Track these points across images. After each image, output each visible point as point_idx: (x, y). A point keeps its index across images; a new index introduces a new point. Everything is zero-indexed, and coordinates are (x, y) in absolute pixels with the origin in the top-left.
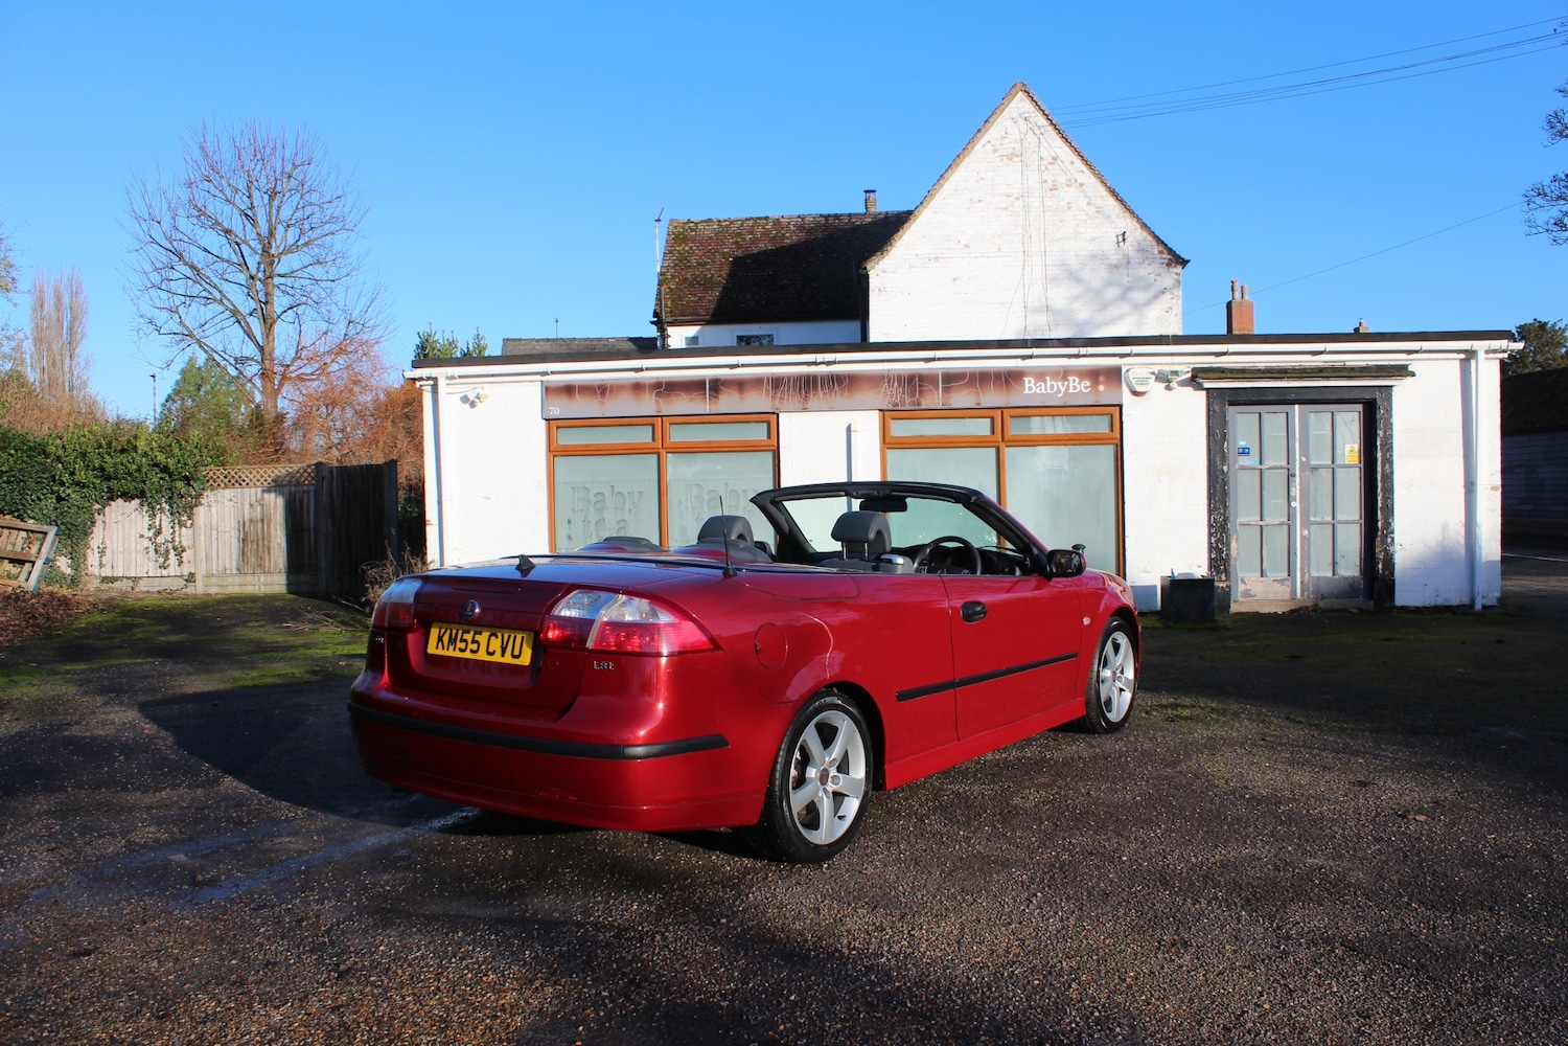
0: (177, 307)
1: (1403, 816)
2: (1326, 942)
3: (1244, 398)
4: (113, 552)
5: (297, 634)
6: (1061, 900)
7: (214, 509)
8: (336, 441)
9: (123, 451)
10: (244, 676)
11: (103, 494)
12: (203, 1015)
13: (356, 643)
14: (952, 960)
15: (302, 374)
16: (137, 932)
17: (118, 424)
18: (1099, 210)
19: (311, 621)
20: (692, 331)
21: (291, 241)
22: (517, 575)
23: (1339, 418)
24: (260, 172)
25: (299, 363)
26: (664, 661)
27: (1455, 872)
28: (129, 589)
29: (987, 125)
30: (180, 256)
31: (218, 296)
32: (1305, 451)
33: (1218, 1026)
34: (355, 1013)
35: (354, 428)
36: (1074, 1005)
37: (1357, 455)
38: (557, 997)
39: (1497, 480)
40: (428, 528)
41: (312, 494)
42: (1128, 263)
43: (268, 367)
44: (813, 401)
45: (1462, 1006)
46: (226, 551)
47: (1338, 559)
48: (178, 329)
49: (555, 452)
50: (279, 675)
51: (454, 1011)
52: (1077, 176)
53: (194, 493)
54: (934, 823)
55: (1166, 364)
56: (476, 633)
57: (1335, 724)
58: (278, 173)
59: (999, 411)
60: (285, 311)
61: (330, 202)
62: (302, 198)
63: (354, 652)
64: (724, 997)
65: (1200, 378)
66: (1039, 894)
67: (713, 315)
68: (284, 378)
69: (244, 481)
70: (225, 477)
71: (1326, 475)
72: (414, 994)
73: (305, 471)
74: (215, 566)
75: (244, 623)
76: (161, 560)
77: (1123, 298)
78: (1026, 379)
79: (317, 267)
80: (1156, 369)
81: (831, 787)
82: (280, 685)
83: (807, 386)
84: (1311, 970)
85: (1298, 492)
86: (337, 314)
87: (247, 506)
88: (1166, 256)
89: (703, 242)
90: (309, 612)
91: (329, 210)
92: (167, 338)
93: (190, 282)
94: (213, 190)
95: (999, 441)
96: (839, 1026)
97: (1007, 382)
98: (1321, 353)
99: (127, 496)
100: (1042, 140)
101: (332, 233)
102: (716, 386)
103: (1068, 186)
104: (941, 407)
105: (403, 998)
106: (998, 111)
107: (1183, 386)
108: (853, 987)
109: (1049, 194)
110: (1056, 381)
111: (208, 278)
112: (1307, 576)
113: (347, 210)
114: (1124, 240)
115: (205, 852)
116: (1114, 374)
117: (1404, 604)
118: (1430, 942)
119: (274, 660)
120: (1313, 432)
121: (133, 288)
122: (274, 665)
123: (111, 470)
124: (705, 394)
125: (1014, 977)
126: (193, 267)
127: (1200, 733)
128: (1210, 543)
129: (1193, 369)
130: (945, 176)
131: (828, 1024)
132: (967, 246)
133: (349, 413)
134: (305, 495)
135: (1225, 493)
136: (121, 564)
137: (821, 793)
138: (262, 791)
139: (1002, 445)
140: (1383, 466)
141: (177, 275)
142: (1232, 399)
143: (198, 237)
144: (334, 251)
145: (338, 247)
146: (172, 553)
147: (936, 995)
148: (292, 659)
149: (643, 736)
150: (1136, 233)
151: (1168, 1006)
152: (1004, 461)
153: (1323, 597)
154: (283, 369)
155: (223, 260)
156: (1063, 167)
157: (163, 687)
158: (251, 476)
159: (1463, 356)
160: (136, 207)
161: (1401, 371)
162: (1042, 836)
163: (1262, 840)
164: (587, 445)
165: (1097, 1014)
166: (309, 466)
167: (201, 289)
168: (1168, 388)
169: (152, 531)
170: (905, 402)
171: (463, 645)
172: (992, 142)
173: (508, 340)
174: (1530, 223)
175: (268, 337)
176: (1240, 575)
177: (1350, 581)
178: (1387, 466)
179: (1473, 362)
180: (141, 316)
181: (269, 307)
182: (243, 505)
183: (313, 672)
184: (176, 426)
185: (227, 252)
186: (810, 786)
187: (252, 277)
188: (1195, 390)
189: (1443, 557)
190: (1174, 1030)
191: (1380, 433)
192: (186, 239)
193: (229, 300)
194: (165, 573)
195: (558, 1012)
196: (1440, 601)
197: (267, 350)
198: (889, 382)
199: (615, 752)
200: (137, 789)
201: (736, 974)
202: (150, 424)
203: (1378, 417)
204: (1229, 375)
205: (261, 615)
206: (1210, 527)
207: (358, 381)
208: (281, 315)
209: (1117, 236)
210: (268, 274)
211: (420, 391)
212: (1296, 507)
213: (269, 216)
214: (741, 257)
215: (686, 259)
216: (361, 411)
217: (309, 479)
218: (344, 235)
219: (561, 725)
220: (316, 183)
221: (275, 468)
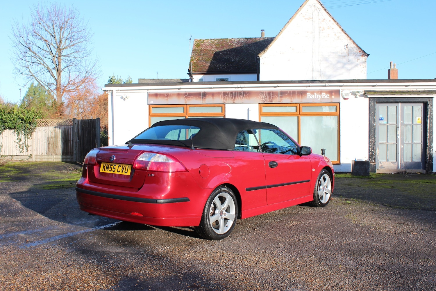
0: (28, 66)
1: (409, 233)
2: (372, 266)
3: (381, 101)
4: (5, 147)
5: (65, 174)
6: (292, 252)
7: (39, 133)
8: (81, 112)
9: (9, 113)
11: (2, 127)
12: (27, 275)
14: (254, 267)
15: (70, 89)
16: (8, 254)
17: (8, 105)
18: (338, 37)
19: (70, 170)
20: (200, 77)
21: (67, 44)
22: (128, 148)
23: (414, 108)
24: (57, 21)
25: (69, 85)
26: (170, 174)
27: (420, 248)
28: (10, 159)
29: (301, 8)
30: (29, 49)
31: (42, 62)
32: (402, 119)
33: (330, 286)
34: (71, 275)
35: (87, 108)
36: (287, 279)
37: (421, 120)
38: (132, 273)
40: (109, 140)
41: (72, 129)
42: (348, 55)
43: (59, 87)
44: (237, 100)
45: (408, 283)
46: (43, 147)
47: (413, 156)
48: (28, 73)
49: (151, 115)
51: (101, 275)
52: (331, 25)
53: (32, 128)
54: (258, 230)
55: (355, 89)
56: (114, 165)
57: (397, 206)
58: (63, 21)
59: (299, 104)
60: (65, 68)
61: (80, 31)
62: (71, 30)
64: (182, 274)
65: (367, 94)
66: (285, 250)
67: (207, 72)
68: (64, 90)
69: (49, 124)
70: (43, 123)
71: (410, 127)
72: (90, 271)
73: (70, 121)
74: (39, 152)
75: (48, 171)
76: (21, 150)
77: (343, 67)
78: (308, 94)
79: (76, 53)
80: (352, 91)
81: (223, 217)
82: (58, 189)
83: (235, 95)
84: (364, 273)
85: (400, 133)
86: (82, 69)
88: (362, 53)
89: (206, 47)
90: (70, 167)
91: (80, 34)
92: (25, 76)
93: (33, 58)
94: (41, 26)
95: (298, 114)
96: (215, 282)
97: (301, 94)
98: (409, 86)
99: (10, 128)
100: (320, 13)
101: (81, 42)
102: (205, 95)
103: (328, 29)
104: (279, 103)
105: (86, 272)
106: (305, 3)
107: (361, 97)
108: (222, 272)
109: (322, 31)
110: (318, 94)
111: (39, 56)
112: (402, 162)
113: (86, 34)
114: (347, 47)
115: (30, 234)
116: (338, 92)
118: (405, 267)
120: (405, 112)
121: (14, 59)
122: (57, 183)
123: (5, 119)
124: (201, 97)
125: (271, 272)
126: (34, 53)
127: (352, 208)
128: (369, 150)
129: (364, 91)
130: (286, 25)
131: (212, 281)
133: (85, 103)
134: (69, 129)
135: (374, 133)
136: (8, 151)
137: (220, 218)
138: (49, 218)
139: (299, 116)
140: (430, 124)
141: (28, 55)
142: (377, 101)
143: (36, 43)
144: (82, 48)
145: (83, 47)
146: (25, 148)
147: (246, 275)
149: (163, 197)
150: (351, 45)
151: (316, 280)
152: (300, 121)
153: (408, 169)
154: (64, 87)
155: (44, 50)
156: (327, 22)
157: (20, 189)
158: (52, 122)
160: (15, 32)
161: (435, 92)
162: (290, 235)
163: (361, 238)
164: (162, 114)
165: (294, 282)
166: (71, 119)
167: (37, 60)
168: (356, 97)
169: (18, 140)
170: (267, 101)
171: (110, 169)
172: (303, 14)
173: (140, 79)
175: (59, 77)
176: (380, 160)
177: (418, 164)
178: (431, 125)
180: (16, 69)
181: (59, 66)
182: (49, 132)
184: (27, 104)
185: (45, 48)
186: (216, 216)
187: (54, 56)
188: (365, 98)
190: (316, 287)
191: (429, 113)
192: (32, 43)
193: (46, 64)
194: (22, 154)
195: (132, 277)
197: (58, 81)
198: (262, 94)
199: (153, 201)
200: (10, 217)
201: (187, 268)
202: (19, 104)
203: (428, 108)
204: (376, 93)
205: (54, 168)
206: (369, 144)
207: (89, 92)
208: (63, 69)
209: (345, 46)
210: (59, 55)
211: (107, 95)
212: (399, 138)
213: (60, 36)
214: (218, 52)
215: (199, 52)
216: (89, 102)
217: (71, 124)
218: (85, 42)
219: (139, 193)
220: (76, 25)
221: (60, 120)
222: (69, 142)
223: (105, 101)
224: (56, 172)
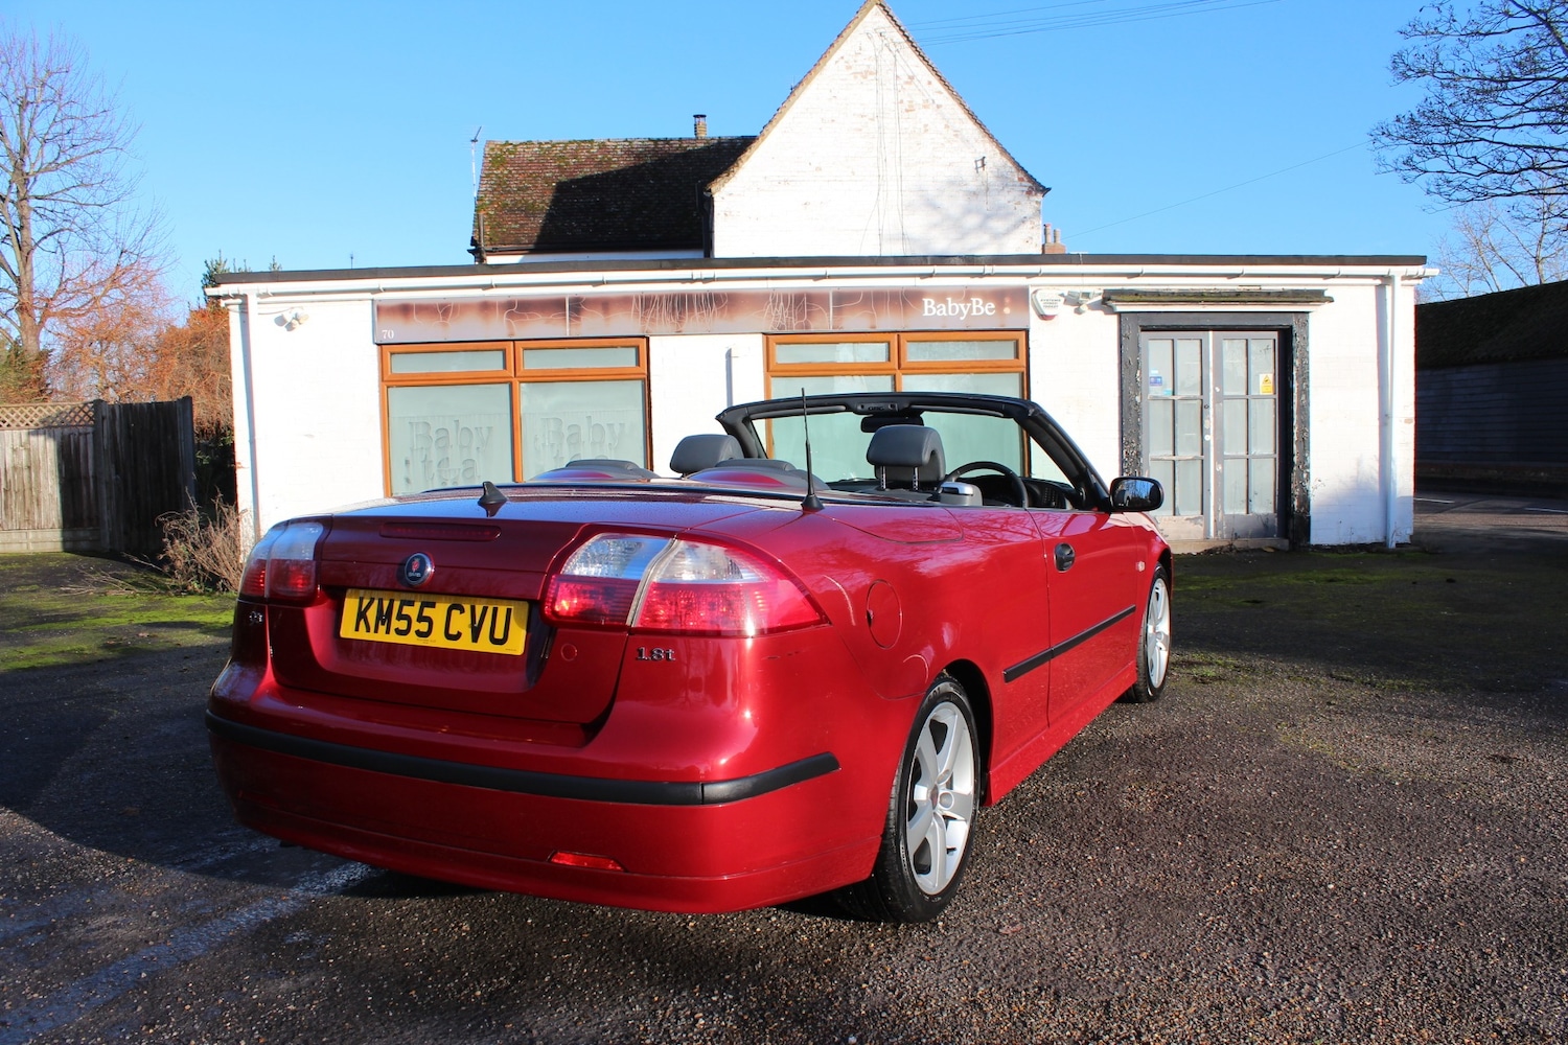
3: (1158, 323)
5: (79, 599)
8: (112, 380)
10: (16, 654)
13: (156, 608)
15: (67, 309)
18: (957, 133)
19: (96, 584)
21: (49, 158)
22: (481, 513)
23: (1254, 345)
24: (7, 78)
25: (63, 295)
26: (749, 643)
29: (840, 39)
32: (1219, 379)
35: (133, 366)
37: (1271, 385)
39: (1411, 413)
40: (239, 472)
41: (90, 437)
42: (987, 190)
43: (26, 300)
44: (689, 322)
47: (1251, 496)
49: (389, 382)
50: (63, 652)
52: (934, 97)
54: (1042, 842)
55: (1076, 285)
56: (425, 605)
58: (29, 80)
59: (896, 335)
60: (45, 238)
61: (94, 116)
62: (59, 109)
63: (156, 620)
65: (1113, 300)
67: (536, 244)
68: (47, 312)
69: (4, 422)
71: (1240, 406)
73: (81, 409)
75: (11, 588)
77: (982, 227)
78: (926, 300)
79: (81, 189)
80: (1066, 291)
81: (941, 810)
82: (66, 666)
83: (680, 305)
85: (1212, 424)
86: (106, 243)
87: (9, 451)
88: (1027, 183)
89: (522, 166)
90: (93, 573)
91: (94, 125)
95: (896, 369)
97: (905, 303)
98: (1238, 275)
100: (898, 58)
101: (98, 152)
102: (578, 306)
103: (925, 107)
104: (831, 330)
106: (851, 25)
107: (1093, 309)
109: (906, 115)
110: (958, 303)
112: (1220, 514)
113: (115, 126)
114: (983, 165)
116: (1020, 296)
117: (1319, 543)
119: (56, 633)
120: (1227, 361)
122: (54, 639)
124: (565, 315)
129: (1106, 291)
132: (819, 169)
133: (127, 349)
134: (81, 438)
135: (1138, 426)
137: (933, 822)
138: (60, 832)
139: (898, 373)
140: (1299, 397)
142: (1144, 324)
144: (101, 172)
145: (105, 168)
148: (77, 630)
149: (726, 765)
150: (995, 159)
153: (1236, 537)
154: (44, 303)
156: (920, 87)
158: (13, 416)
159: (1378, 282)
161: (1317, 297)
164: (427, 374)
166: (86, 404)
168: (1078, 312)
170: (791, 325)
171: (403, 625)
172: (845, 59)
174: (1381, 162)
175: (25, 267)
177: (1264, 519)
178: (1303, 398)
179: (1388, 289)
181: (25, 232)
182: (3, 450)
183: (107, 647)
186: (923, 817)
188: (1106, 314)
189: (1358, 492)
191: (1297, 362)
196: (1354, 540)
197: (24, 284)
198: (774, 301)
199: (684, 793)
203: (1294, 344)
204: (1144, 298)
205: (32, 578)
206: (1122, 461)
207: (138, 314)
208: (40, 241)
209: (976, 161)
210: (22, 195)
211: (225, 313)
212: (1209, 442)
213: (21, 129)
214: (565, 182)
215: (505, 183)
216: (143, 347)
217: (86, 419)
218: (112, 154)
219: (592, 753)
220: (77, 92)
221: (45, 407)
222: (83, 481)
223: (195, 343)
224: (42, 593)
